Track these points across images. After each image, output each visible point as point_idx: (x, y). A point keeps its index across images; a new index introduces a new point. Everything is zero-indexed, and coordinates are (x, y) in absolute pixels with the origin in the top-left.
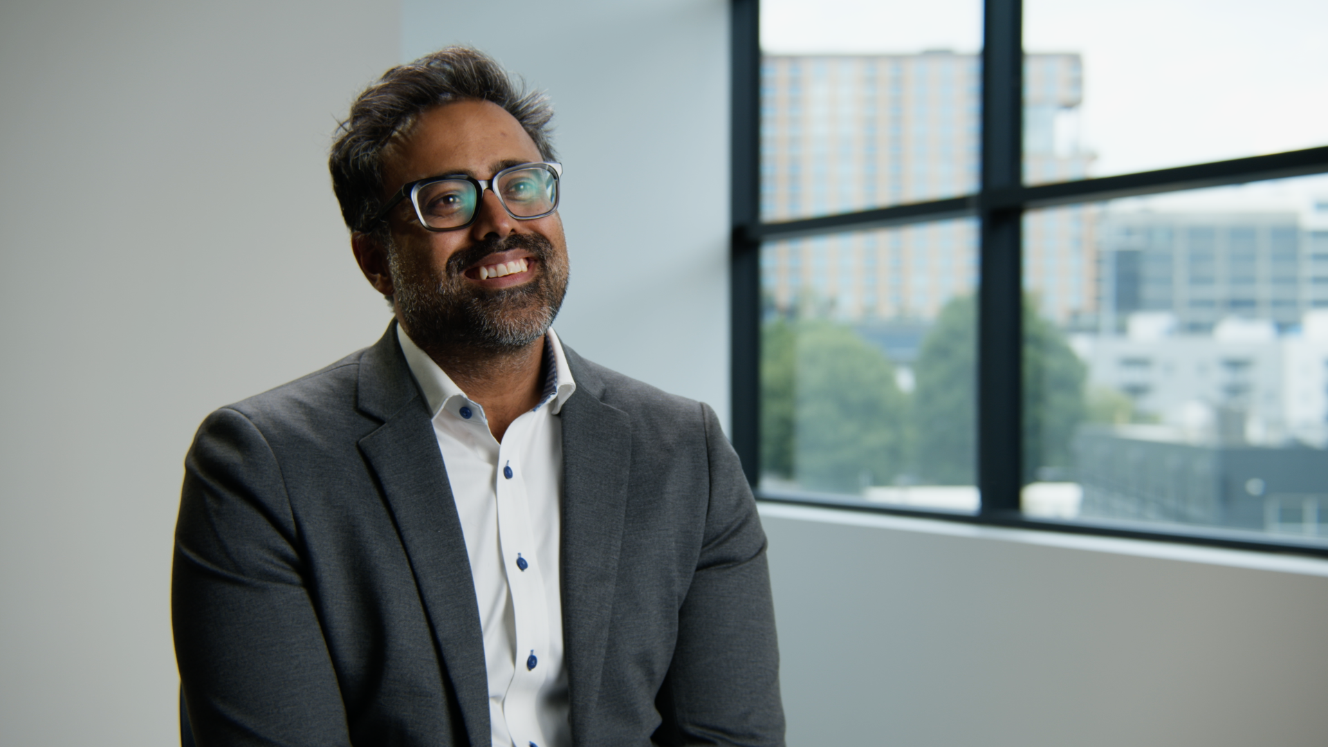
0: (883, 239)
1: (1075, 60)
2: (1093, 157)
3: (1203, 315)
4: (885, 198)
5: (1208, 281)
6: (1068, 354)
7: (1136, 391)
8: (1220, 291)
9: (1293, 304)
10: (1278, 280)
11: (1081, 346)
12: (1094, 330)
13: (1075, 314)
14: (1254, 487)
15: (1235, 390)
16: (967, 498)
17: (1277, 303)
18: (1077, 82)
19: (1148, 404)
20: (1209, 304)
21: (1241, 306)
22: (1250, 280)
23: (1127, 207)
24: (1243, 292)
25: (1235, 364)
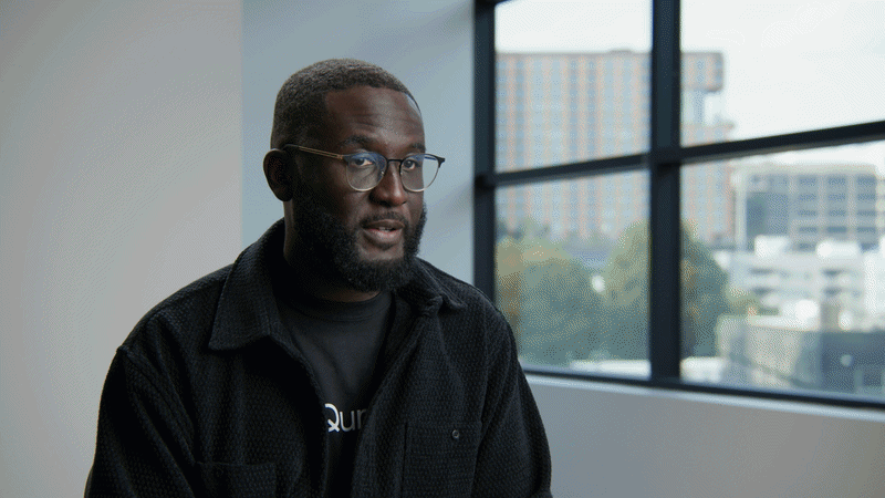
0: (583, 184)
1: (718, 58)
2: (731, 126)
3: (809, 238)
4: (583, 155)
5: (813, 213)
6: (713, 265)
7: (762, 292)
8: (821, 221)
9: (873, 230)
10: (861, 213)
11: (722, 259)
12: (732, 248)
13: (718, 237)
14: (846, 360)
15: (832, 292)
16: (641, 368)
17: (861, 229)
18: (719, 74)
19: (770, 301)
20: (813, 230)
21: (837, 232)
22: (842, 213)
23: (756, 162)
24: (837, 221)
25: (831, 273)
